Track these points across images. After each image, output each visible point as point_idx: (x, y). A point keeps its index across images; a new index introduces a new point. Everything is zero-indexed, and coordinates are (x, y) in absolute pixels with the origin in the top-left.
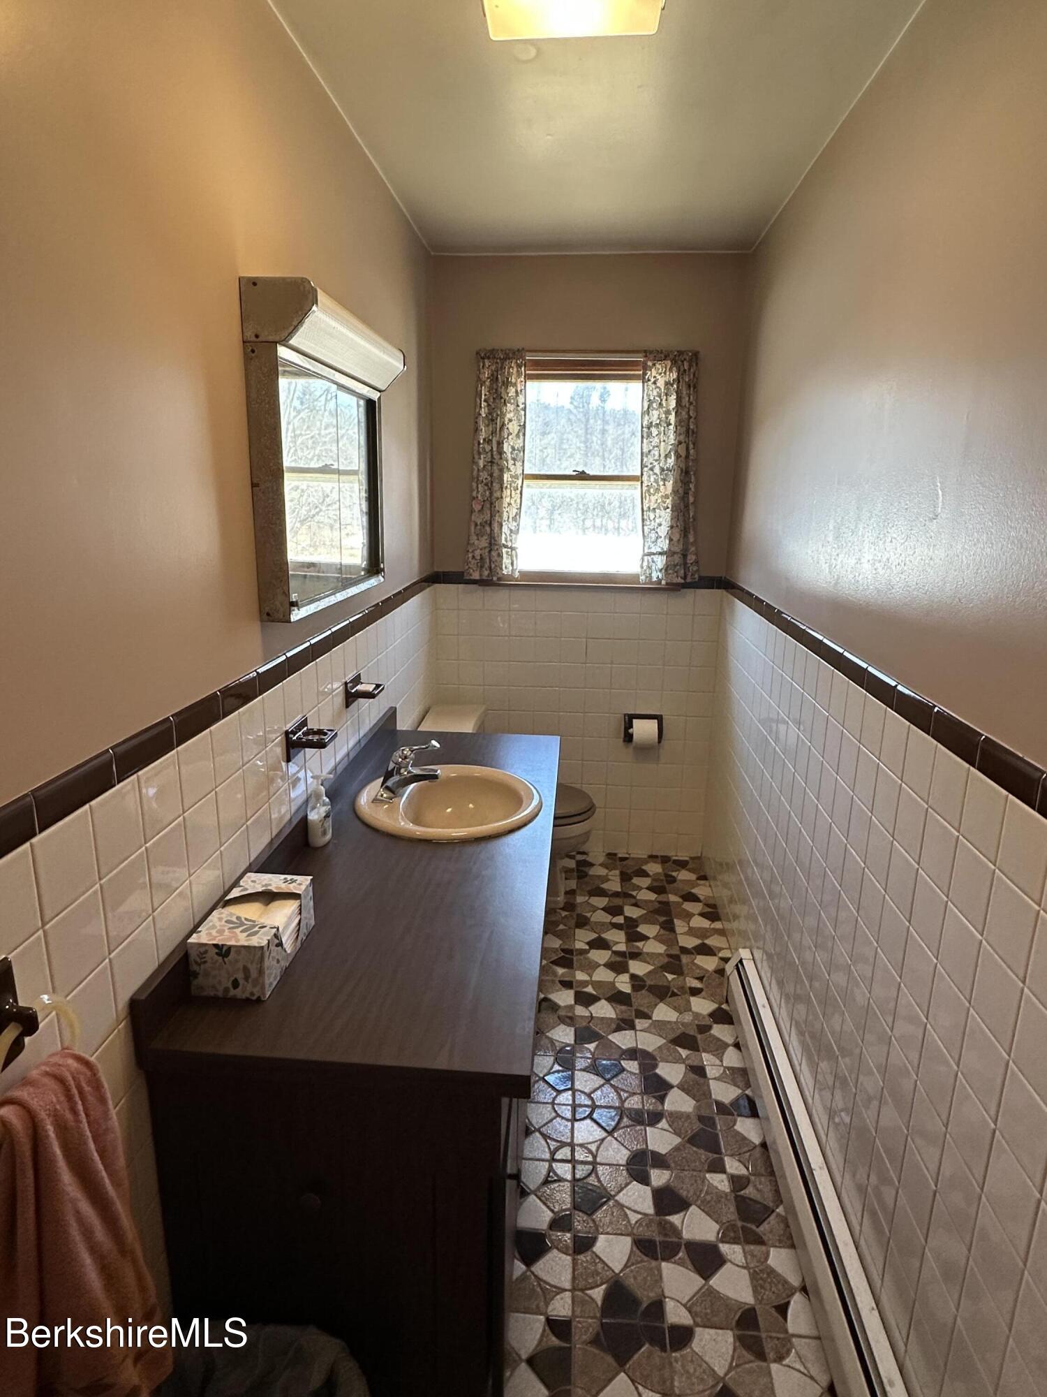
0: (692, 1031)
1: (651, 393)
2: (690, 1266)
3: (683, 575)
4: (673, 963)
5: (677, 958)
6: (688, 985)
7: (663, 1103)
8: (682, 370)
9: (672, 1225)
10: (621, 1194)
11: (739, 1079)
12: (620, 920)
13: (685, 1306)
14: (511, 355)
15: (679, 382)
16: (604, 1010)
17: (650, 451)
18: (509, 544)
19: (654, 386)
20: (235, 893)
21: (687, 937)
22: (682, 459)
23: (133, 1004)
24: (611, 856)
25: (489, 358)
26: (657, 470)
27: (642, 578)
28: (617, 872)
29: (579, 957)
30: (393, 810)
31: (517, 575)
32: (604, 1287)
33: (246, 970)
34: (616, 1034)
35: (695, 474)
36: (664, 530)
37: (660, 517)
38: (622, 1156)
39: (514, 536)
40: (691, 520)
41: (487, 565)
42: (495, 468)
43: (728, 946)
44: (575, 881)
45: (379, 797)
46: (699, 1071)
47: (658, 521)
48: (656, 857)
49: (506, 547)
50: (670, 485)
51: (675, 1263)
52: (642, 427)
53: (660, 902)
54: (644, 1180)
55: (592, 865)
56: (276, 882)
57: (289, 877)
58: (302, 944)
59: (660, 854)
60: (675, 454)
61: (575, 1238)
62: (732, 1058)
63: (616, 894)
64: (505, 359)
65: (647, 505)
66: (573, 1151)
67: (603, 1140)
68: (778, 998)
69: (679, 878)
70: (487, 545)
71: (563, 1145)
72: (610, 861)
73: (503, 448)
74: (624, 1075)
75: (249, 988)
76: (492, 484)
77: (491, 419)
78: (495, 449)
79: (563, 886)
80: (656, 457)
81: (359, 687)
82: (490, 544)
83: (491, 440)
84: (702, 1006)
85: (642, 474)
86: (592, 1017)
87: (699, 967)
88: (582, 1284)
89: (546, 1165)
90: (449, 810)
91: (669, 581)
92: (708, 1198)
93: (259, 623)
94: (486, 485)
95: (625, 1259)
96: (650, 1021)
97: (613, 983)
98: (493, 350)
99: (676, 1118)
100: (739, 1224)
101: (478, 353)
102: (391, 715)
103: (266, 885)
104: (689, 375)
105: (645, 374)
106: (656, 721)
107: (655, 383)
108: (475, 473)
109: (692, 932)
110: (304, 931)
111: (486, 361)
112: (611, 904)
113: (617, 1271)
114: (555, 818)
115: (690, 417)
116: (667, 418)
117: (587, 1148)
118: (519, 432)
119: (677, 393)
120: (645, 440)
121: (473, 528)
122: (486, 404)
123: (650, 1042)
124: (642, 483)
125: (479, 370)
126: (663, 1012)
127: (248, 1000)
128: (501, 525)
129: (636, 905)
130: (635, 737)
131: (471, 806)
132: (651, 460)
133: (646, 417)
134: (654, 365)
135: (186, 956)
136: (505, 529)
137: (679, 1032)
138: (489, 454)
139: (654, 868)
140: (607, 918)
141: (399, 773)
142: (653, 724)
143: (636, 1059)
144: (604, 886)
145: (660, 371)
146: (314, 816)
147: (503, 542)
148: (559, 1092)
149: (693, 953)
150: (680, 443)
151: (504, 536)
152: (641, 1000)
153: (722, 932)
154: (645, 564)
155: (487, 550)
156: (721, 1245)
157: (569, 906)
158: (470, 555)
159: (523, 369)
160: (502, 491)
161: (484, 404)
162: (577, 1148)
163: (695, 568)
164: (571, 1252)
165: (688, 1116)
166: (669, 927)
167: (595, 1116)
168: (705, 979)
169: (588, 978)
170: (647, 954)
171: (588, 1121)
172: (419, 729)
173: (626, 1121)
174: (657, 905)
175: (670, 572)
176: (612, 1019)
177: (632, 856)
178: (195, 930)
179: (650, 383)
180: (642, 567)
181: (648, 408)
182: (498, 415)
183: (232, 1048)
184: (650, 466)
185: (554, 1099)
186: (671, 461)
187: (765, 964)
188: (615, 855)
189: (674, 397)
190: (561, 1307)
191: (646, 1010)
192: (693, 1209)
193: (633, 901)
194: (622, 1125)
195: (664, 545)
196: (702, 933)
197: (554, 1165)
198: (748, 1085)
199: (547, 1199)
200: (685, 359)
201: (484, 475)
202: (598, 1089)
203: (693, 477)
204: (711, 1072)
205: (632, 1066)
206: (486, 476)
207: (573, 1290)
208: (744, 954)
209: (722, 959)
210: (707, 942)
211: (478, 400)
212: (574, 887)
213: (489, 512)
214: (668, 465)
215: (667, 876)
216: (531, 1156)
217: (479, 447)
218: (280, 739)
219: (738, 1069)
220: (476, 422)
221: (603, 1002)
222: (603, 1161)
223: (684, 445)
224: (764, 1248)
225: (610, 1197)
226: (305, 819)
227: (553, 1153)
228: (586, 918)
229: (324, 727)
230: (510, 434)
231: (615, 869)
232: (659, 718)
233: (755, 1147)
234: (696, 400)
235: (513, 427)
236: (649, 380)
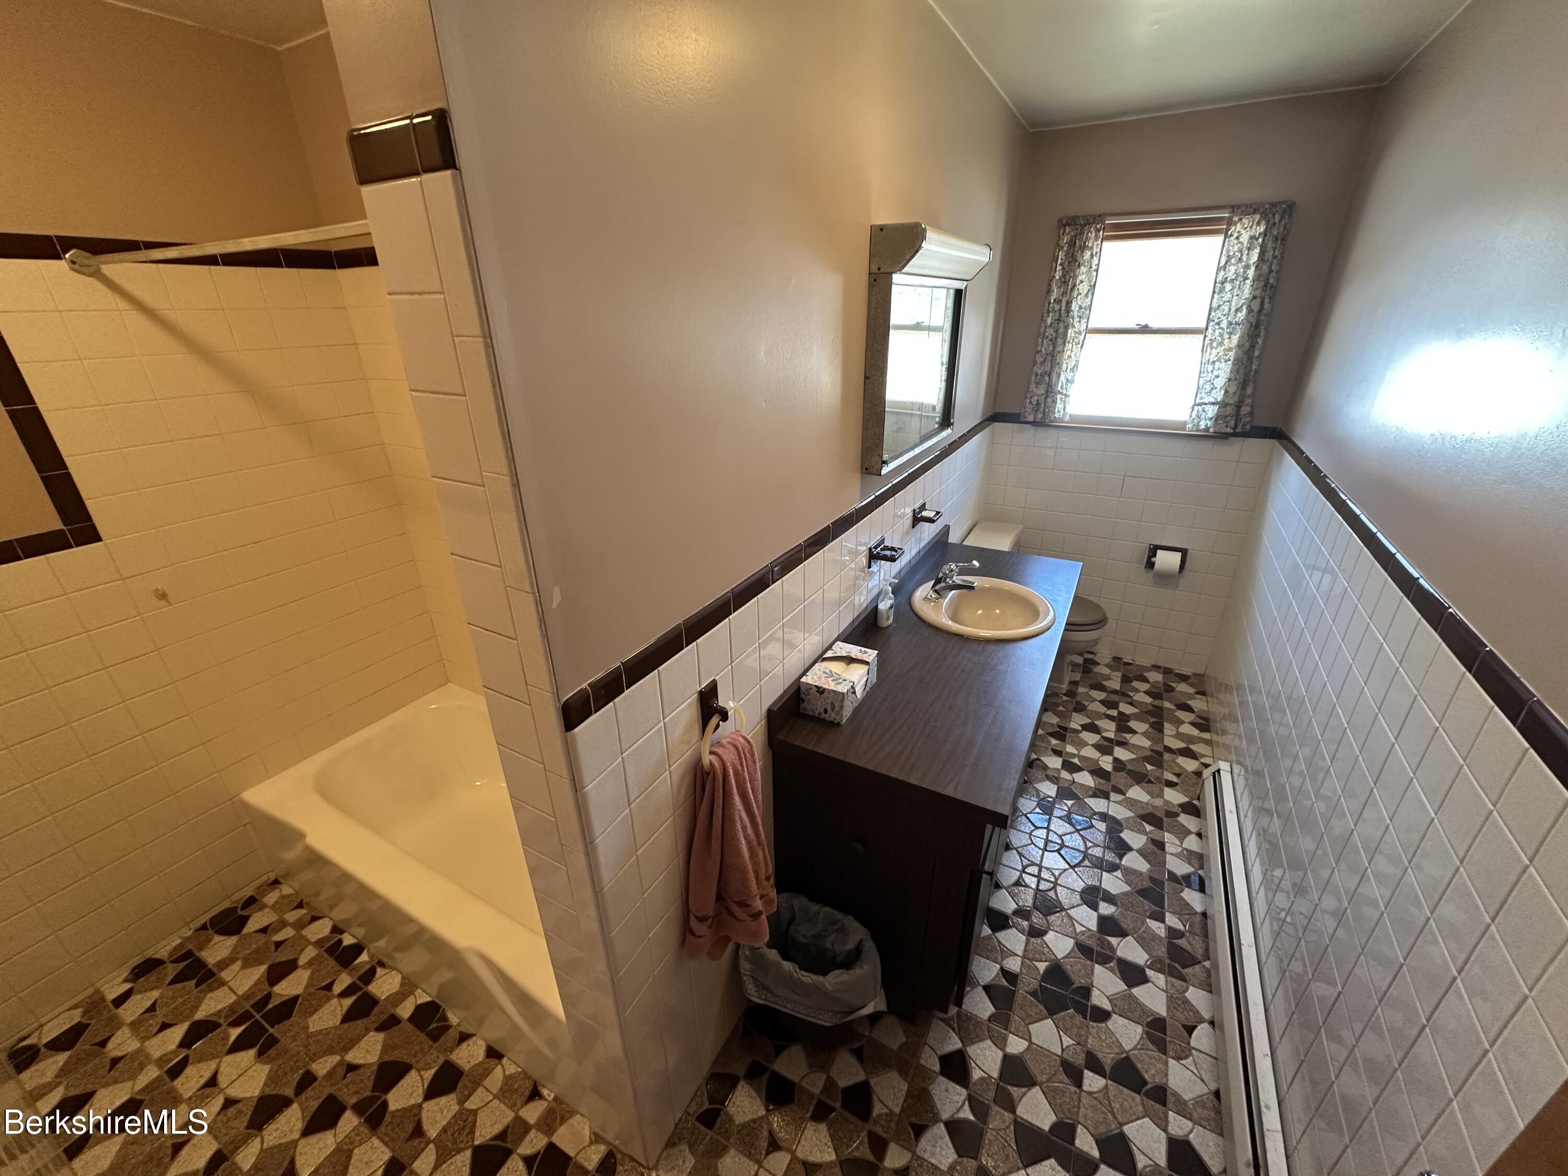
0: (1160, 814)
1: (1231, 248)
2: (1119, 976)
3: (1233, 426)
4: (1156, 757)
5: (1160, 754)
6: (1165, 777)
7: (1121, 859)
8: (1271, 223)
9: (1109, 943)
10: (1072, 910)
11: (1195, 862)
12: (1114, 713)
13: (1108, 997)
14: (1091, 221)
15: (1266, 235)
16: (1085, 779)
17: (1219, 306)
18: (1064, 392)
19: (1236, 242)
20: (829, 654)
21: (1175, 740)
22: (1255, 313)
23: (770, 712)
24: (1117, 659)
25: (1069, 225)
26: (1224, 324)
27: (1190, 426)
28: (1120, 674)
29: (1072, 735)
30: (938, 607)
31: (1067, 418)
32: (1047, 964)
33: (833, 704)
34: (1091, 799)
35: (1265, 329)
36: (1220, 382)
37: (1219, 369)
38: (1079, 885)
39: (1069, 385)
40: (1252, 373)
41: (1041, 409)
42: (1061, 325)
43: (1211, 755)
44: (1080, 675)
45: (929, 597)
46: (1161, 845)
47: (1215, 373)
48: (1159, 667)
49: (1061, 393)
50: (1235, 339)
51: (1106, 968)
52: (1216, 283)
53: (1154, 706)
54: (1094, 907)
55: (1098, 664)
56: (854, 651)
57: (863, 649)
58: (867, 693)
59: (1162, 665)
60: (1247, 308)
61: (1031, 926)
62: (1192, 843)
63: (1115, 692)
64: (1085, 225)
65: (1207, 358)
66: (1040, 871)
67: (1065, 870)
68: (1246, 808)
69: (1177, 689)
70: (1043, 392)
71: (1033, 864)
72: (1115, 664)
73: (1071, 306)
74: (1092, 830)
75: (833, 715)
76: (1056, 340)
77: (1064, 282)
78: (1063, 308)
79: (1069, 676)
80: (1225, 312)
81: (925, 514)
82: (1047, 391)
83: (1061, 300)
84: (1174, 797)
85: (1207, 329)
86: (1074, 782)
87: (1178, 765)
88: (1031, 956)
89: (1018, 873)
90: (980, 612)
91: (1217, 430)
92: (1145, 935)
93: (860, 475)
94: (1051, 340)
95: (1067, 952)
96: (1123, 797)
97: (1098, 761)
98: (1076, 217)
99: (1129, 873)
100: (1168, 961)
101: (1060, 220)
102: (946, 530)
103: (849, 652)
104: (1278, 229)
105: (1228, 229)
106: (1180, 554)
107: (1237, 238)
108: (1042, 329)
109: (1179, 736)
110: (869, 685)
111: (1067, 228)
112: (1108, 699)
113: (1059, 957)
114: (1067, 624)
115: (1271, 271)
116: (1245, 272)
117: (1051, 872)
118: (1088, 292)
119: (1262, 247)
120: (1216, 295)
121: (1033, 378)
122: (1061, 267)
123: (1119, 812)
124: (1205, 336)
125: (1059, 236)
126: (1137, 793)
127: (832, 722)
128: (1059, 375)
129: (1131, 704)
130: (1156, 566)
131: (998, 611)
132: (1219, 315)
133: (1222, 273)
134: (1240, 220)
135: (799, 689)
136: (1062, 378)
137: (1146, 812)
138: (1058, 314)
139: (1156, 677)
140: (1103, 709)
141: (945, 581)
142: (1177, 557)
143: (1105, 822)
144: (1105, 683)
145: (1246, 226)
146: (884, 605)
147: (1059, 388)
148: (1037, 828)
149: (1175, 754)
150: (1254, 298)
151: (1060, 383)
152: (1120, 779)
153: (1208, 742)
154: (1195, 413)
155: (1043, 397)
156: (1147, 970)
157: (1071, 694)
158: (1028, 401)
159: (1101, 232)
160: (1065, 345)
161: (1059, 268)
162: (1043, 869)
163: (1248, 419)
164: (1026, 933)
165: (1141, 874)
166: (1158, 727)
167: (1062, 852)
168: (1182, 776)
169: (1077, 753)
170: (1133, 745)
171: (1056, 854)
172: (964, 543)
173: (1086, 863)
174: (1150, 708)
175: (1220, 422)
176: (1091, 787)
177: (1136, 663)
178: (804, 673)
179: (1232, 238)
180: (1191, 416)
181: (1226, 264)
182: (1070, 277)
183: (822, 750)
184: (1216, 321)
185: (1032, 831)
186: (1242, 315)
187: (1241, 778)
188: (1121, 659)
189: (1257, 250)
190: (1013, 965)
191: (1122, 788)
192: (1129, 938)
193: (1129, 700)
194: (1083, 864)
195: (1219, 395)
196: (1190, 739)
197: (1024, 875)
198: (1202, 867)
199: (1015, 896)
200: (1277, 212)
201: (1050, 332)
202: (1068, 834)
203: (1263, 331)
204: (1169, 848)
205: (1102, 826)
206: (1052, 332)
207: (1024, 957)
208: (1224, 766)
209: (1202, 764)
210: (1192, 747)
211: (1054, 265)
212: (1078, 679)
213: (1049, 364)
214: (1237, 319)
215: (1165, 685)
216: (1007, 864)
217: (1049, 306)
218: (866, 553)
219: (1196, 853)
220: (1050, 285)
221: (1086, 773)
222: (1062, 884)
223: (1258, 301)
224: (1184, 984)
225: (1063, 909)
226: (875, 609)
227: (1024, 867)
228: (1084, 705)
229: (895, 545)
230: (1079, 294)
231: (1118, 671)
232: (1184, 552)
233: (1197, 913)
234: (1282, 254)
235: (1083, 288)
236: (1232, 235)
